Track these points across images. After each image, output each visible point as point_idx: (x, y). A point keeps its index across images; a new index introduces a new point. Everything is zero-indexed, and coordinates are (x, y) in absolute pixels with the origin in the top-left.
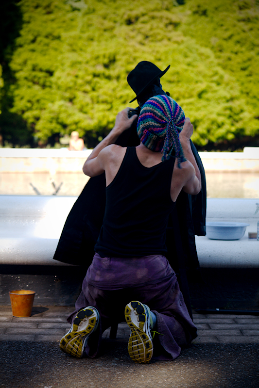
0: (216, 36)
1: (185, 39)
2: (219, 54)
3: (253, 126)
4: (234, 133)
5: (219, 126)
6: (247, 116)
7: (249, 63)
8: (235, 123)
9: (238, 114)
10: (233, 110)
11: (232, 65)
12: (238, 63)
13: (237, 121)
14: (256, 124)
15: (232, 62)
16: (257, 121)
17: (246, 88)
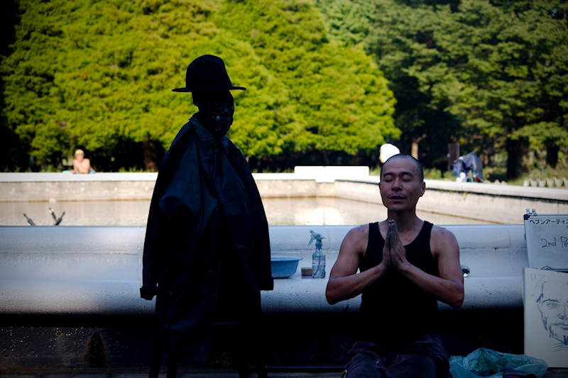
0: (256, 27)
1: (218, 31)
2: (260, 50)
3: (304, 140)
4: (281, 147)
5: (259, 139)
6: (297, 127)
7: (297, 62)
8: (282, 135)
9: (286, 123)
10: (279, 119)
11: (276, 64)
12: (285, 62)
13: (285, 133)
14: (308, 138)
15: (276, 61)
16: (309, 134)
17: (295, 92)
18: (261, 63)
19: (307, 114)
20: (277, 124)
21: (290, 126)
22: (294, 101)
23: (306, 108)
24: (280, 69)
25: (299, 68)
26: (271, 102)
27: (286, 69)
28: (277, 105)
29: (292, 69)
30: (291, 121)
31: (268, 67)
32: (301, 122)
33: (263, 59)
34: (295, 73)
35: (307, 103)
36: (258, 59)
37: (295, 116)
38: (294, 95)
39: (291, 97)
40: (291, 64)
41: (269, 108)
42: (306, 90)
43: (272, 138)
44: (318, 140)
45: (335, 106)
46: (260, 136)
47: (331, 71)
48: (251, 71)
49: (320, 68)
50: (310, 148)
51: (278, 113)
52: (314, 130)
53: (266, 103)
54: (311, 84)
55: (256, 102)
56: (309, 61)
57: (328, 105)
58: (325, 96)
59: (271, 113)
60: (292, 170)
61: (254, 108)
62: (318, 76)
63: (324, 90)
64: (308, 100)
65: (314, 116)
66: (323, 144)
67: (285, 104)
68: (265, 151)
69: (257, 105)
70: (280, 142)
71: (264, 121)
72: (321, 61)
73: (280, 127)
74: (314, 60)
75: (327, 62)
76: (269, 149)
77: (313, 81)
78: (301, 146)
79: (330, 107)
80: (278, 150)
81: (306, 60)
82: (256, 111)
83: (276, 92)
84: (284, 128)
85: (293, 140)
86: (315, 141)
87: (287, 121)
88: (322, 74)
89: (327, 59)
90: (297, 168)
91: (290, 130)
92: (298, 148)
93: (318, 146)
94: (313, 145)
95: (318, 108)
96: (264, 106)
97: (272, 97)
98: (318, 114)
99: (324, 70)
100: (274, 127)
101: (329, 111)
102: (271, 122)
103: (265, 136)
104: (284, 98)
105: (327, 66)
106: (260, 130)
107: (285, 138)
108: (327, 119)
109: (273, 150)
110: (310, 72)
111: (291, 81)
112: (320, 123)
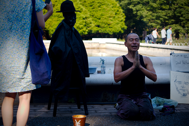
3: (95, 29)
4: (87, 32)
5: (80, 29)
6: (93, 25)
7: (93, 3)
8: (88, 28)
9: (89, 24)
10: (87, 23)
11: (86, 4)
12: (89, 3)
13: (89, 27)
14: (96, 28)
15: (86, 3)
16: (97, 27)
17: (92, 14)
18: (81, 4)
19: (96, 21)
20: (86, 24)
21: (90, 25)
22: (92, 17)
23: (96, 19)
24: (87, 6)
25: (93, 6)
26: (84, 17)
27: (89, 6)
28: (86, 18)
29: (91, 6)
30: (91, 23)
31: (83, 5)
32: (94, 24)
33: (81, 2)
34: (92, 7)
35: (96, 17)
36: (80, 3)
37: (92, 22)
38: (92, 15)
39: (91, 15)
40: (91, 4)
41: (84, 19)
42: (96, 13)
43: (84, 29)
44: (100, 29)
45: (105, 18)
46: (81, 28)
47: (104, 7)
48: (78, 6)
49: (100, 6)
50: (97, 32)
51: (87, 21)
52: (98, 26)
53: (83, 17)
54: (98, 11)
55: (79, 17)
56: (97, 3)
57: (103, 18)
58: (102, 15)
59: (84, 20)
60: (91, 39)
61: (79, 19)
62: (100, 8)
63: (102, 13)
64: (96, 16)
65: (98, 22)
66: (101, 31)
67: (89, 18)
68: (82, 33)
69: (80, 18)
70: (87, 30)
71: (82, 23)
72: (101, 3)
73: (87, 25)
74: (98, 3)
75: (103, 4)
76: (84, 32)
77: (98, 10)
78: (94, 31)
79: (104, 19)
80: (86, 33)
81: (96, 3)
82: (79, 20)
83: (86, 14)
84: (88, 26)
85: (91, 29)
86: (99, 30)
87: (89, 23)
88: (101, 8)
89: (103, 2)
90: (93, 39)
91: (90, 26)
92: (93, 32)
93: (100, 32)
94: (98, 31)
95: (100, 19)
96: (82, 18)
97: (85, 15)
98: (100, 21)
99: (102, 6)
100: (85, 25)
101: (103, 20)
102: (84, 24)
103: (82, 28)
104: (88, 16)
105: (103, 5)
106: (81, 26)
107: (89, 29)
108: (103, 23)
109: (85, 33)
110: (97, 7)
111: (91, 10)
112: (100, 24)
